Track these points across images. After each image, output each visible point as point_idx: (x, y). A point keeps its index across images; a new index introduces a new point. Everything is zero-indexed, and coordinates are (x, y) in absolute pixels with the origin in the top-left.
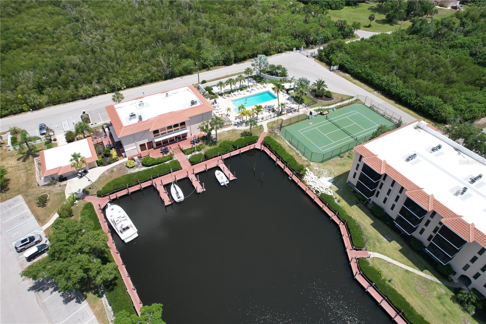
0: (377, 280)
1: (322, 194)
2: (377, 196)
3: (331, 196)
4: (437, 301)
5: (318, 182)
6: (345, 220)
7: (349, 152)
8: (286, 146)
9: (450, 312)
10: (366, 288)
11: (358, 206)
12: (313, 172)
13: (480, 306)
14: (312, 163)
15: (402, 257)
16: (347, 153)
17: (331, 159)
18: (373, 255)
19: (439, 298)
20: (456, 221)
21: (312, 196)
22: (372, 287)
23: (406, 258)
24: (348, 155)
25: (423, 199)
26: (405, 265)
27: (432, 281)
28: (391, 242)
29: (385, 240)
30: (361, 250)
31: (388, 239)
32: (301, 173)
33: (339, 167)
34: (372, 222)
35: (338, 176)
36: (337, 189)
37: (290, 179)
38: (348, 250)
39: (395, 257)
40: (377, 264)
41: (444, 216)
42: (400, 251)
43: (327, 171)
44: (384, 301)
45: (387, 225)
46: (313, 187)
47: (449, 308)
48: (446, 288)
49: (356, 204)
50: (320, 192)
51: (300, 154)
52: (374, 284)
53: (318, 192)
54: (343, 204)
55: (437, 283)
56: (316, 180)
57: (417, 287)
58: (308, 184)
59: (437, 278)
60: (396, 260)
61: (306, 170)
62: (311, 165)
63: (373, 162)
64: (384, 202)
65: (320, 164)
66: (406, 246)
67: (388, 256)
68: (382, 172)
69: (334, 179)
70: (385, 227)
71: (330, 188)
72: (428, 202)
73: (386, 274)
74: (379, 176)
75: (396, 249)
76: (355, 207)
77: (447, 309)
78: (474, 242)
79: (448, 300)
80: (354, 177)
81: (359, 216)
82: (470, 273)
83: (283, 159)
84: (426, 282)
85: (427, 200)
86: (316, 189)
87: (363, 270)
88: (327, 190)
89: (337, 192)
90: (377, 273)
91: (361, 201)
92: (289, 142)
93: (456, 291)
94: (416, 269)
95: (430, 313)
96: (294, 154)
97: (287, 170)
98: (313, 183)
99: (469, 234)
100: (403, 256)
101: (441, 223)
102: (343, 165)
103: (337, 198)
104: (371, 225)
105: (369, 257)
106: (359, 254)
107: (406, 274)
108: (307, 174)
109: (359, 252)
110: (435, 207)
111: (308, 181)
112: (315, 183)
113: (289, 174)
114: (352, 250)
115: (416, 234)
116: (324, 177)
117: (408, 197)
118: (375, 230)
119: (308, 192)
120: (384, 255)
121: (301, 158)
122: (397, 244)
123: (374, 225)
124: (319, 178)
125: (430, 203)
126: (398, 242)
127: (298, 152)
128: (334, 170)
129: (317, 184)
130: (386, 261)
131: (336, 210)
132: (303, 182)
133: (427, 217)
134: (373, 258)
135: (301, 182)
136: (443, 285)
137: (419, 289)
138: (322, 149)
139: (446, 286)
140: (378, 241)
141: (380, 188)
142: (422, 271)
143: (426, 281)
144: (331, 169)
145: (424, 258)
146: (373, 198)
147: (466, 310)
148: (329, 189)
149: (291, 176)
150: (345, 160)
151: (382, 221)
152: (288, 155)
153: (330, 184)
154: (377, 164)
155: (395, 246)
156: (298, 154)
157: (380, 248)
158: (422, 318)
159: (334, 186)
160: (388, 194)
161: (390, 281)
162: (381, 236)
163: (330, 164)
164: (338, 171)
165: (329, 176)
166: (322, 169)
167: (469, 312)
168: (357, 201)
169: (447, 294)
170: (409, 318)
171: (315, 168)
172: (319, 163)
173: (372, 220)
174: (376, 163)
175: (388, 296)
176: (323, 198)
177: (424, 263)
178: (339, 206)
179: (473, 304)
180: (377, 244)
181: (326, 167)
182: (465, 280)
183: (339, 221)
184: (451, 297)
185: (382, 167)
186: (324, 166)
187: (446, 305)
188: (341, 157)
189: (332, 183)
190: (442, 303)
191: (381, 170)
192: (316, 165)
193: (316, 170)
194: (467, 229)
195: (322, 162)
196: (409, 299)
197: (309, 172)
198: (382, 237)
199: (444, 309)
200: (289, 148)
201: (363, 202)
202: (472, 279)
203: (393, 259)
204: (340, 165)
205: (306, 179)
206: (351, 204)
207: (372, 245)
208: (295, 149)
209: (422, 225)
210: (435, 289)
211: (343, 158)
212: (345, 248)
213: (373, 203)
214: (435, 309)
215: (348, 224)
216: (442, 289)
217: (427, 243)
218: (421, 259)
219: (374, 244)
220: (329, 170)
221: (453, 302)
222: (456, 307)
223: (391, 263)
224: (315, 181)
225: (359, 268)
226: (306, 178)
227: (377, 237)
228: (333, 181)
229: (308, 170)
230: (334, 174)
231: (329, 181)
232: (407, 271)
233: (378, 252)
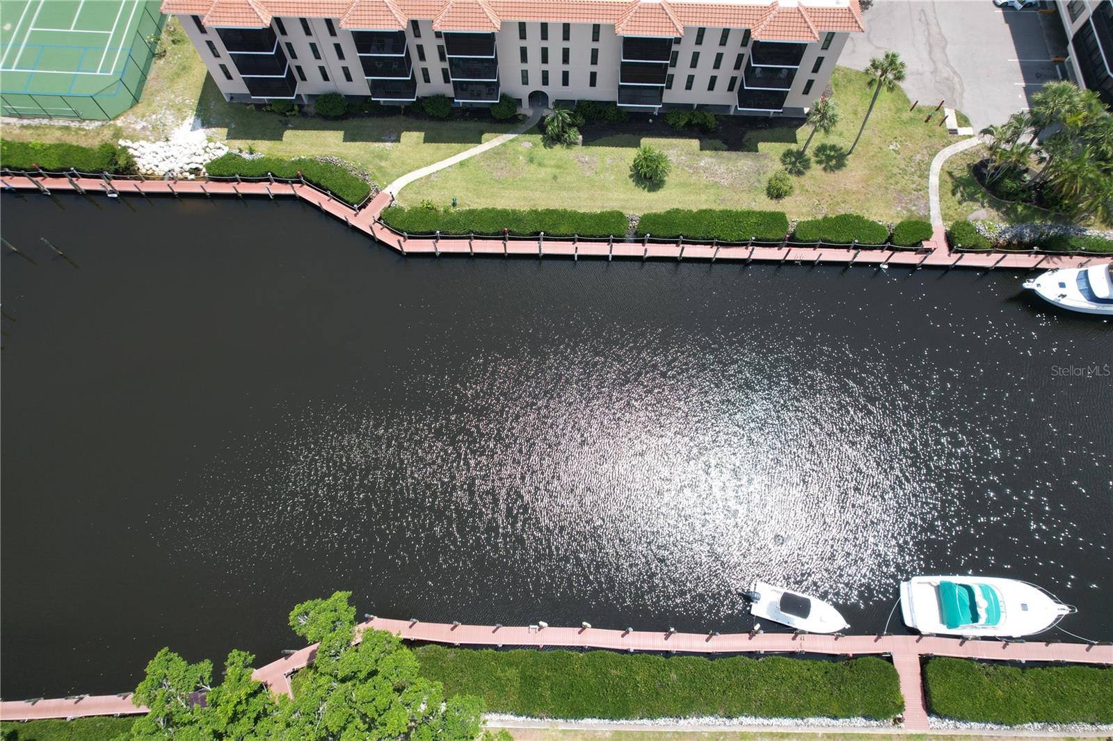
0: (437, 220)
1: (208, 167)
2: (303, 79)
3: (229, 154)
4: (533, 167)
5: (174, 151)
6: (295, 175)
7: (164, 29)
8: (18, 131)
9: (558, 167)
10: (434, 251)
11: (292, 129)
12: (143, 139)
13: (580, 120)
14: (119, 123)
15: (438, 148)
16: (164, 36)
17: (148, 77)
18: (394, 188)
19: (531, 160)
20: (455, 10)
21: (195, 188)
22: (440, 241)
23: (443, 146)
24: (171, 38)
25: (378, 13)
26: (451, 156)
27: (504, 145)
28: (401, 140)
29: (388, 145)
30: (370, 200)
31: (392, 138)
32: (122, 162)
33: (181, 84)
34: (340, 134)
35: (200, 103)
36: (225, 131)
37: (115, 196)
38: (352, 221)
39: (429, 159)
40: (414, 196)
41: (433, 17)
42: (426, 141)
43: (168, 112)
44: (475, 243)
45: (369, 115)
46: (177, 170)
47: (552, 163)
48: (528, 137)
49: (285, 126)
50: (201, 167)
51: (72, 125)
52: (438, 232)
53: (197, 169)
54: (263, 149)
55: (511, 141)
56: (167, 148)
57: (494, 174)
58: (162, 173)
59: (506, 133)
60: (433, 163)
61: (125, 148)
62: (121, 128)
63: (229, 10)
64: (326, 78)
65: (139, 109)
66: (427, 124)
67: (418, 168)
68: (266, 21)
69: (198, 116)
70: (369, 123)
71: (210, 140)
72: (389, 13)
73: (439, 199)
74: (269, 32)
75: (418, 144)
76: (288, 134)
77: (551, 167)
78: (503, 24)
79: (543, 152)
80: (229, 77)
81: (312, 145)
82: (535, 84)
83: (47, 166)
84: (498, 154)
85: (385, 8)
86: (187, 168)
87: (403, 228)
88: (208, 149)
89: (231, 136)
90: (427, 213)
91: (288, 114)
92: (11, 116)
93: (541, 128)
94: (469, 148)
95: (538, 194)
96: (58, 134)
97: (86, 185)
98: (167, 161)
99: (487, 17)
100: (436, 144)
101: (438, 35)
102: (184, 68)
103: (243, 148)
104: (345, 140)
105: (393, 199)
106: (375, 209)
107: (465, 169)
108: (135, 153)
109: (370, 205)
110: (406, 12)
111: (154, 168)
112: (172, 159)
113: (100, 188)
114: (357, 214)
115: (422, 90)
116: (176, 129)
117: (352, 32)
118: (358, 144)
119: (180, 188)
120: (409, 171)
121: (83, 130)
123: (349, 138)
124: (167, 140)
125: (394, 12)
126: (409, 130)
127: (62, 123)
128: (176, 97)
129: (179, 156)
130: (421, 178)
131: (262, 171)
132: (147, 177)
133: (411, 42)
134: (399, 193)
135: (143, 181)
136: (521, 137)
137: (499, 174)
138: (106, 68)
139: (525, 133)
140: (381, 158)
141: (294, 56)
142: (480, 142)
143: (496, 153)
144: (170, 101)
145: (466, 119)
146: (302, 89)
147: (571, 144)
148: (211, 145)
149: (109, 188)
150: (175, 54)
151: (354, 116)
152: (46, 150)
153: (202, 133)
154: (240, 10)
155: (412, 139)
156: (67, 128)
157: (394, 166)
158: (536, 212)
159: (213, 129)
160: (317, 57)
161: (454, 205)
162: (377, 144)
163: (158, 91)
164: (189, 92)
165: (183, 120)
166: (154, 116)
167: (576, 144)
168: (280, 121)
169: (535, 145)
170: (521, 231)
171: (138, 127)
172: (135, 109)
173: (337, 130)
174: (237, 10)
175: (471, 229)
176: (217, 172)
177: (472, 125)
178: (260, 161)
179: (571, 125)
180: (383, 164)
181: (154, 104)
182: (538, 98)
183: (289, 186)
184: (542, 144)
185: (256, 10)
186: (149, 105)
187: (546, 162)
188: (162, 55)
189: (203, 125)
190: (540, 164)
191: (259, 17)
192: (131, 118)
193: (144, 128)
194: (478, 11)
195: (136, 100)
196: (501, 204)
197: (136, 145)
198: (381, 145)
199: (549, 170)
200: (31, 131)
201: (293, 113)
202: (544, 89)
203: (428, 164)
204: (178, 75)
205: (148, 167)
206: (278, 137)
207: (377, 174)
208: (45, 121)
209: (417, 65)
210: (516, 153)
211: (168, 54)
212: (344, 223)
213: (310, 96)
214: (538, 181)
215: (309, 177)
216: (525, 144)
217: (448, 90)
218: (463, 125)
219: (380, 169)
220: (169, 107)
221: (551, 148)
222: (559, 150)
223: (430, 175)
224: (168, 154)
225: (396, 231)
226: (143, 165)
227: (373, 152)
228: (199, 122)
229: (129, 143)
230: (187, 106)
231: (194, 129)
232: (462, 164)
233: (398, 176)
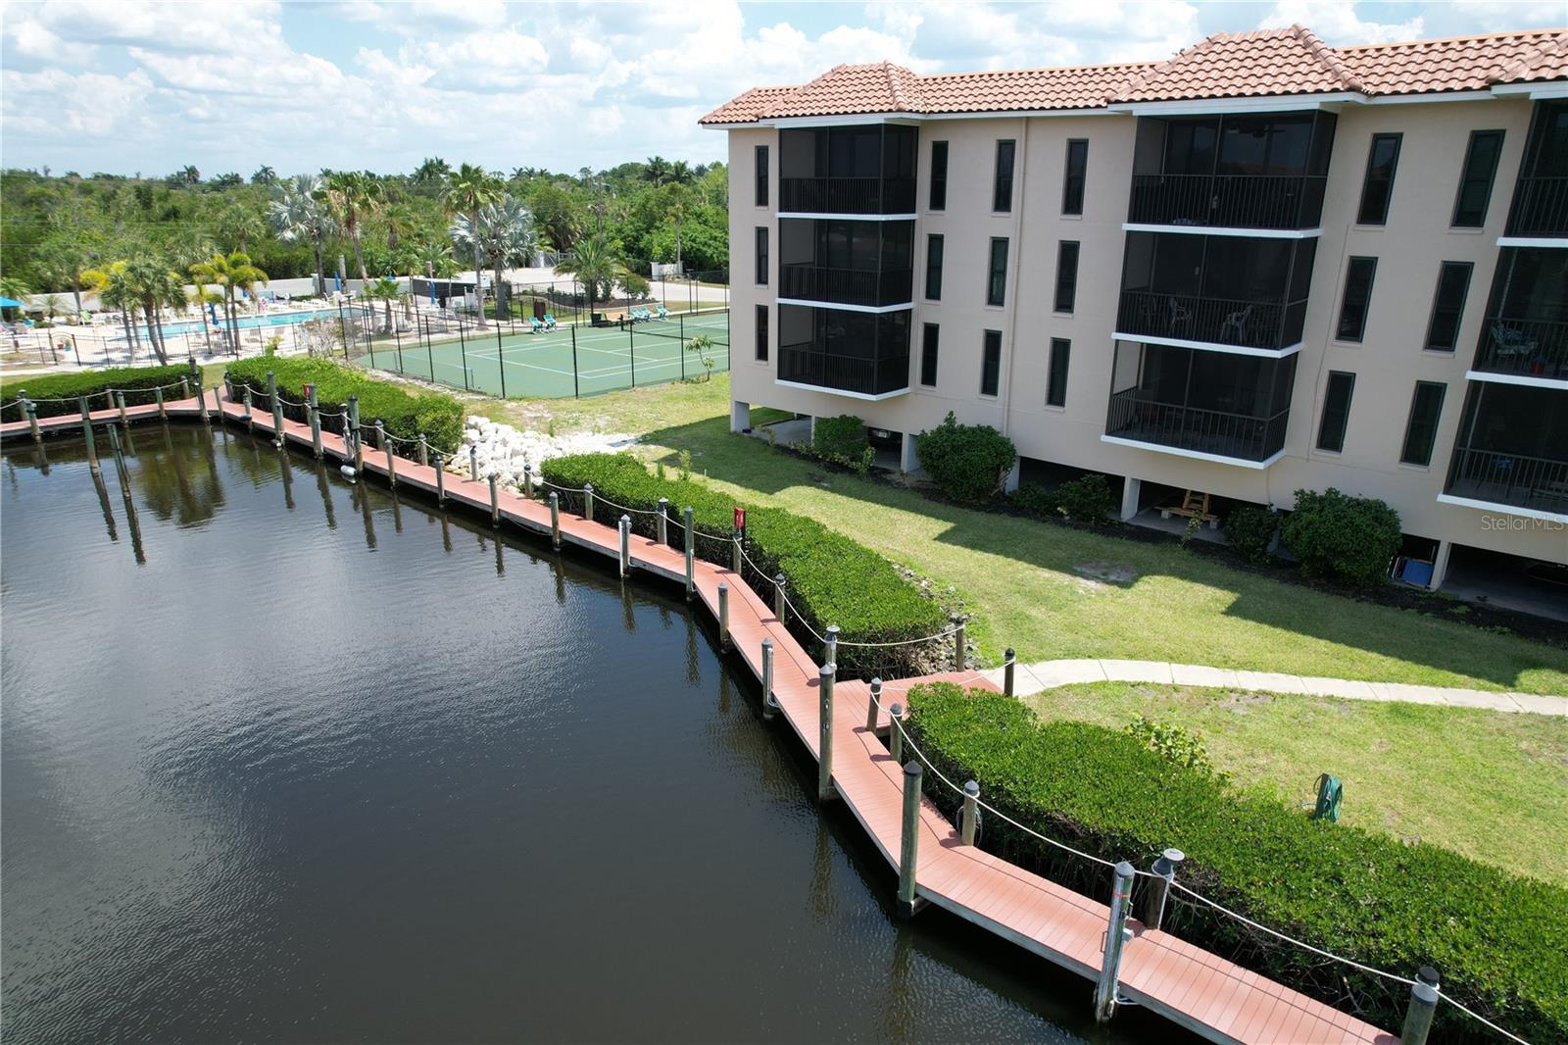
2: (929, 377)
12: (514, 424)
14: (512, 405)
17: (635, 389)
18: (1034, 676)
26: (1348, 679)
28: (1139, 587)
29: (1089, 585)
30: (905, 670)
31: (1106, 576)
33: (682, 406)
34: (940, 526)
35: (679, 428)
37: (353, 471)
39: (1235, 656)
42: (1238, 613)
43: (607, 418)
51: (447, 392)
52: (1174, 857)
56: (534, 441)
60: (1252, 666)
62: (504, 408)
64: (989, 385)
65: (568, 404)
67: (1172, 660)
70: (1053, 534)
75: (1200, 610)
76: (802, 491)
80: (763, 348)
81: (846, 522)
89: (668, 461)
94: (1464, 685)
98: (510, 459)
102: (709, 397)
104: (945, 538)
105: (1007, 698)
107: (1421, 731)
109: (892, 682)
113: (347, 454)
114: (824, 683)
116: (587, 433)
118: (983, 553)
120: (1131, 656)
122: (1198, 587)
123: (961, 538)
124: (550, 435)
126: (1188, 578)
127: (437, 388)
128: (650, 412)
134: (1045, 693)
140: (1037, 598)
141: (933, 289)
142: (1509, 682)
144: (632, 412)
150: (718, 386)
155: (1181, 595)
157: (1073, 628)
159: (652, 447)
160: (997, 294)
161: (1326, 804)
162: (1044, 573)
163: (628, 401)
164: (681, 415)
165: (617, 432)
166: (576, 415)
168: (810, 475)
171: (531, 415)
172: (560, 402)
173: (944, 520)
180: (1036, 613)
181: (600, 407)
186: (590, 405)
188: (695, 382)
192: (536, 405)
193: (537, 418)
195: (578, 397)
197: (489, 427)
198: (1062, 579)
201: (856, 464)
203: (1226, 663)
204: (691, 399)
206: (769, 488)
207: (998, 629)
208: (421, 383)
209: (1317, 353)
211: (707, 383)
218: (1430, 624)
219: (1016, 619)
220: (619, 415)
227: (1021, 584)
229: (482, 422)
232: (1399, 710)
233: (1072, 654)
